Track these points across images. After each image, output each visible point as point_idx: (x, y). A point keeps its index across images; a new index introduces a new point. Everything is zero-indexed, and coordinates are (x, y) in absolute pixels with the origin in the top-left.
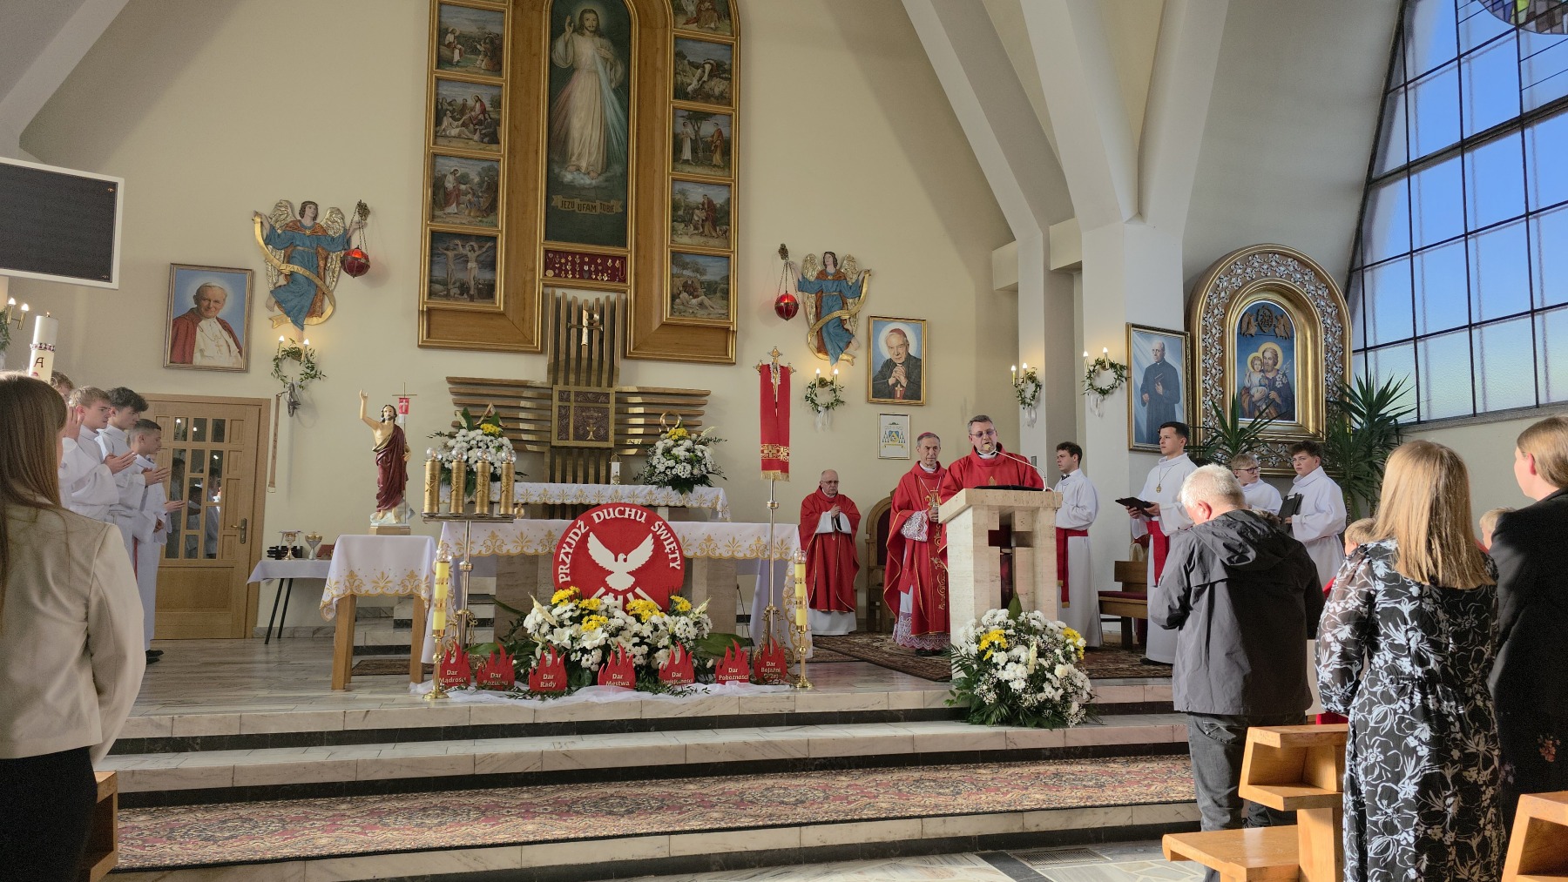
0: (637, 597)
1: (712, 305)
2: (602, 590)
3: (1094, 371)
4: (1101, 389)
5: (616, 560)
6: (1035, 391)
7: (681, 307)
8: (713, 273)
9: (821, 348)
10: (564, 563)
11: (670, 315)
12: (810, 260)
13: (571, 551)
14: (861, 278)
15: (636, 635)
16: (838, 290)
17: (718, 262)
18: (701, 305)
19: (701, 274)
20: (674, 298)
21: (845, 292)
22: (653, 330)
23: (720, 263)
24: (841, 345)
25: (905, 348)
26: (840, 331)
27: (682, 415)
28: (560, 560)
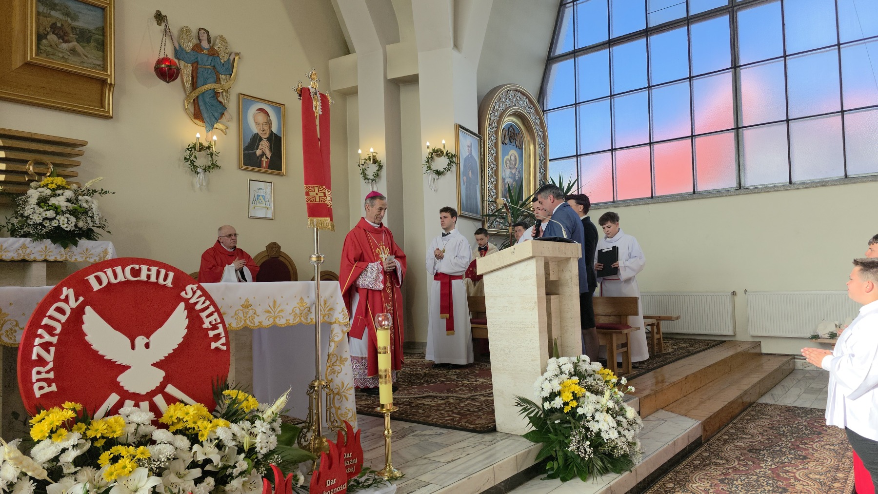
0: (170, 400)
1: (86, 54)
2: (114, 398)
3: (432, 157)
4: (437, 171)
5: (133, 347)
6: (378, 170)
7: (49, 49)
8: (86, 20)
9: (197, 115)
10: (41, 362)
11: (37, 55)
12: (185, 31)
13: (54, 340)
14: (232, 58)
15: (194, 465)
16: (212, 65)
17: (92, 10)
18: (73, 51)
19: (74, 18)
20: (40, 37)
21: (218, 68)
22: (14, 67)
23: (93, 13)
24: (216, 115)
25: (268, 126)
26: (214, 102)
27: (55, 165)
28: (34, 357)
